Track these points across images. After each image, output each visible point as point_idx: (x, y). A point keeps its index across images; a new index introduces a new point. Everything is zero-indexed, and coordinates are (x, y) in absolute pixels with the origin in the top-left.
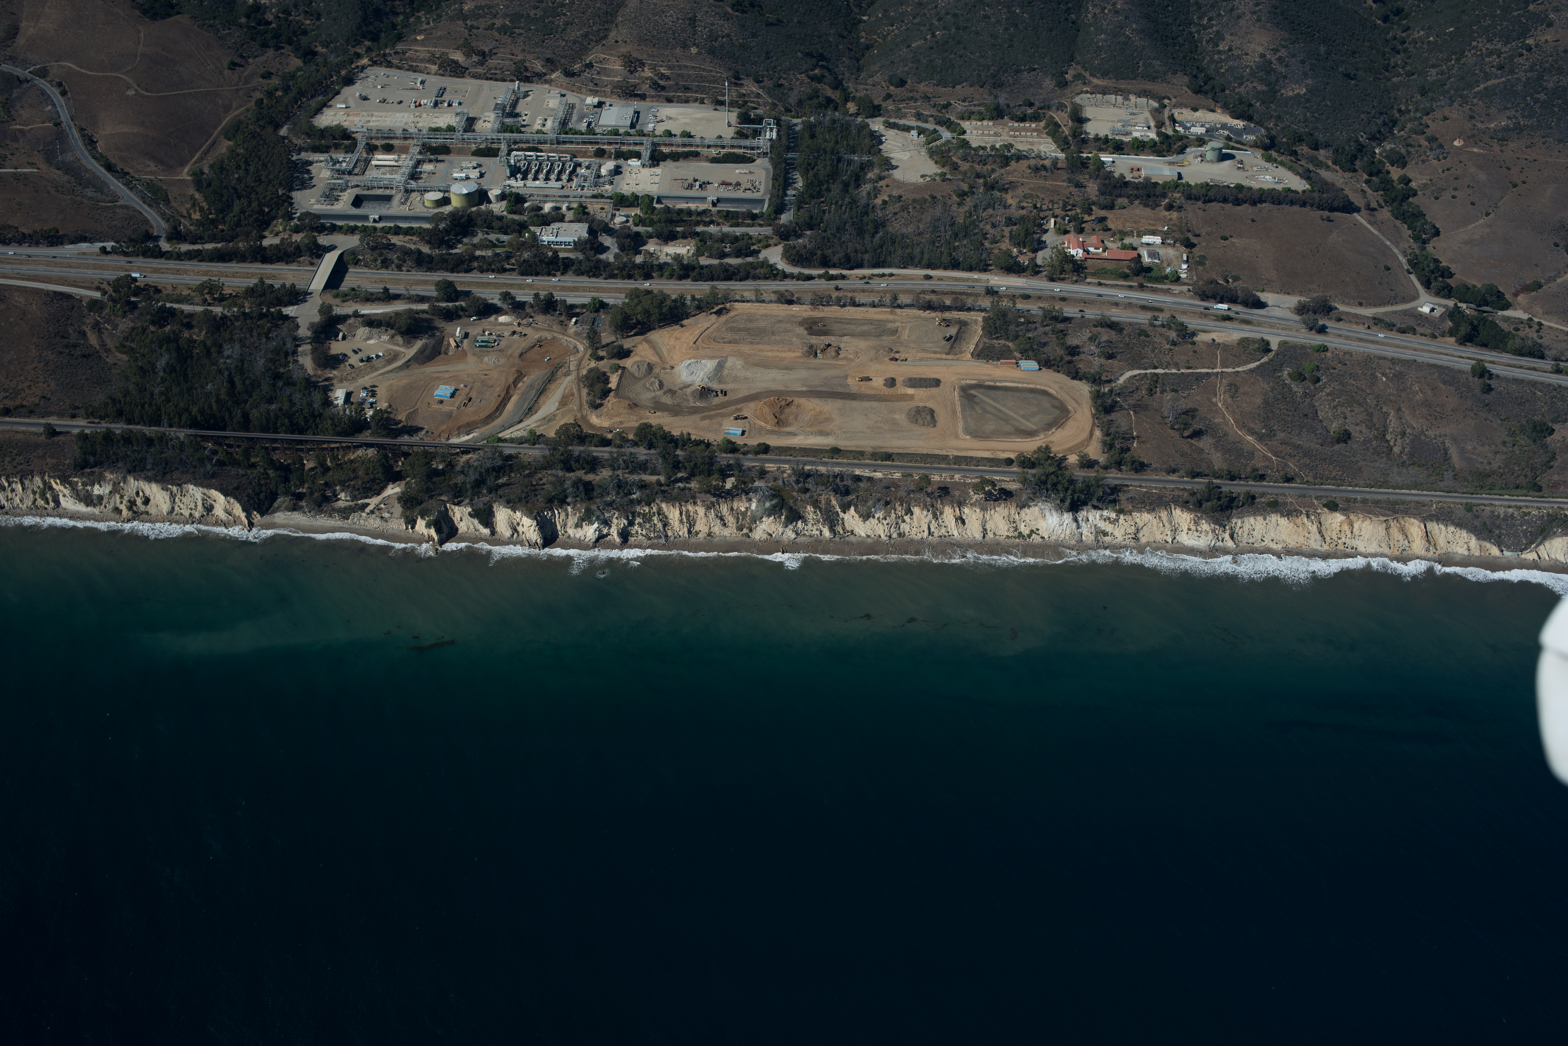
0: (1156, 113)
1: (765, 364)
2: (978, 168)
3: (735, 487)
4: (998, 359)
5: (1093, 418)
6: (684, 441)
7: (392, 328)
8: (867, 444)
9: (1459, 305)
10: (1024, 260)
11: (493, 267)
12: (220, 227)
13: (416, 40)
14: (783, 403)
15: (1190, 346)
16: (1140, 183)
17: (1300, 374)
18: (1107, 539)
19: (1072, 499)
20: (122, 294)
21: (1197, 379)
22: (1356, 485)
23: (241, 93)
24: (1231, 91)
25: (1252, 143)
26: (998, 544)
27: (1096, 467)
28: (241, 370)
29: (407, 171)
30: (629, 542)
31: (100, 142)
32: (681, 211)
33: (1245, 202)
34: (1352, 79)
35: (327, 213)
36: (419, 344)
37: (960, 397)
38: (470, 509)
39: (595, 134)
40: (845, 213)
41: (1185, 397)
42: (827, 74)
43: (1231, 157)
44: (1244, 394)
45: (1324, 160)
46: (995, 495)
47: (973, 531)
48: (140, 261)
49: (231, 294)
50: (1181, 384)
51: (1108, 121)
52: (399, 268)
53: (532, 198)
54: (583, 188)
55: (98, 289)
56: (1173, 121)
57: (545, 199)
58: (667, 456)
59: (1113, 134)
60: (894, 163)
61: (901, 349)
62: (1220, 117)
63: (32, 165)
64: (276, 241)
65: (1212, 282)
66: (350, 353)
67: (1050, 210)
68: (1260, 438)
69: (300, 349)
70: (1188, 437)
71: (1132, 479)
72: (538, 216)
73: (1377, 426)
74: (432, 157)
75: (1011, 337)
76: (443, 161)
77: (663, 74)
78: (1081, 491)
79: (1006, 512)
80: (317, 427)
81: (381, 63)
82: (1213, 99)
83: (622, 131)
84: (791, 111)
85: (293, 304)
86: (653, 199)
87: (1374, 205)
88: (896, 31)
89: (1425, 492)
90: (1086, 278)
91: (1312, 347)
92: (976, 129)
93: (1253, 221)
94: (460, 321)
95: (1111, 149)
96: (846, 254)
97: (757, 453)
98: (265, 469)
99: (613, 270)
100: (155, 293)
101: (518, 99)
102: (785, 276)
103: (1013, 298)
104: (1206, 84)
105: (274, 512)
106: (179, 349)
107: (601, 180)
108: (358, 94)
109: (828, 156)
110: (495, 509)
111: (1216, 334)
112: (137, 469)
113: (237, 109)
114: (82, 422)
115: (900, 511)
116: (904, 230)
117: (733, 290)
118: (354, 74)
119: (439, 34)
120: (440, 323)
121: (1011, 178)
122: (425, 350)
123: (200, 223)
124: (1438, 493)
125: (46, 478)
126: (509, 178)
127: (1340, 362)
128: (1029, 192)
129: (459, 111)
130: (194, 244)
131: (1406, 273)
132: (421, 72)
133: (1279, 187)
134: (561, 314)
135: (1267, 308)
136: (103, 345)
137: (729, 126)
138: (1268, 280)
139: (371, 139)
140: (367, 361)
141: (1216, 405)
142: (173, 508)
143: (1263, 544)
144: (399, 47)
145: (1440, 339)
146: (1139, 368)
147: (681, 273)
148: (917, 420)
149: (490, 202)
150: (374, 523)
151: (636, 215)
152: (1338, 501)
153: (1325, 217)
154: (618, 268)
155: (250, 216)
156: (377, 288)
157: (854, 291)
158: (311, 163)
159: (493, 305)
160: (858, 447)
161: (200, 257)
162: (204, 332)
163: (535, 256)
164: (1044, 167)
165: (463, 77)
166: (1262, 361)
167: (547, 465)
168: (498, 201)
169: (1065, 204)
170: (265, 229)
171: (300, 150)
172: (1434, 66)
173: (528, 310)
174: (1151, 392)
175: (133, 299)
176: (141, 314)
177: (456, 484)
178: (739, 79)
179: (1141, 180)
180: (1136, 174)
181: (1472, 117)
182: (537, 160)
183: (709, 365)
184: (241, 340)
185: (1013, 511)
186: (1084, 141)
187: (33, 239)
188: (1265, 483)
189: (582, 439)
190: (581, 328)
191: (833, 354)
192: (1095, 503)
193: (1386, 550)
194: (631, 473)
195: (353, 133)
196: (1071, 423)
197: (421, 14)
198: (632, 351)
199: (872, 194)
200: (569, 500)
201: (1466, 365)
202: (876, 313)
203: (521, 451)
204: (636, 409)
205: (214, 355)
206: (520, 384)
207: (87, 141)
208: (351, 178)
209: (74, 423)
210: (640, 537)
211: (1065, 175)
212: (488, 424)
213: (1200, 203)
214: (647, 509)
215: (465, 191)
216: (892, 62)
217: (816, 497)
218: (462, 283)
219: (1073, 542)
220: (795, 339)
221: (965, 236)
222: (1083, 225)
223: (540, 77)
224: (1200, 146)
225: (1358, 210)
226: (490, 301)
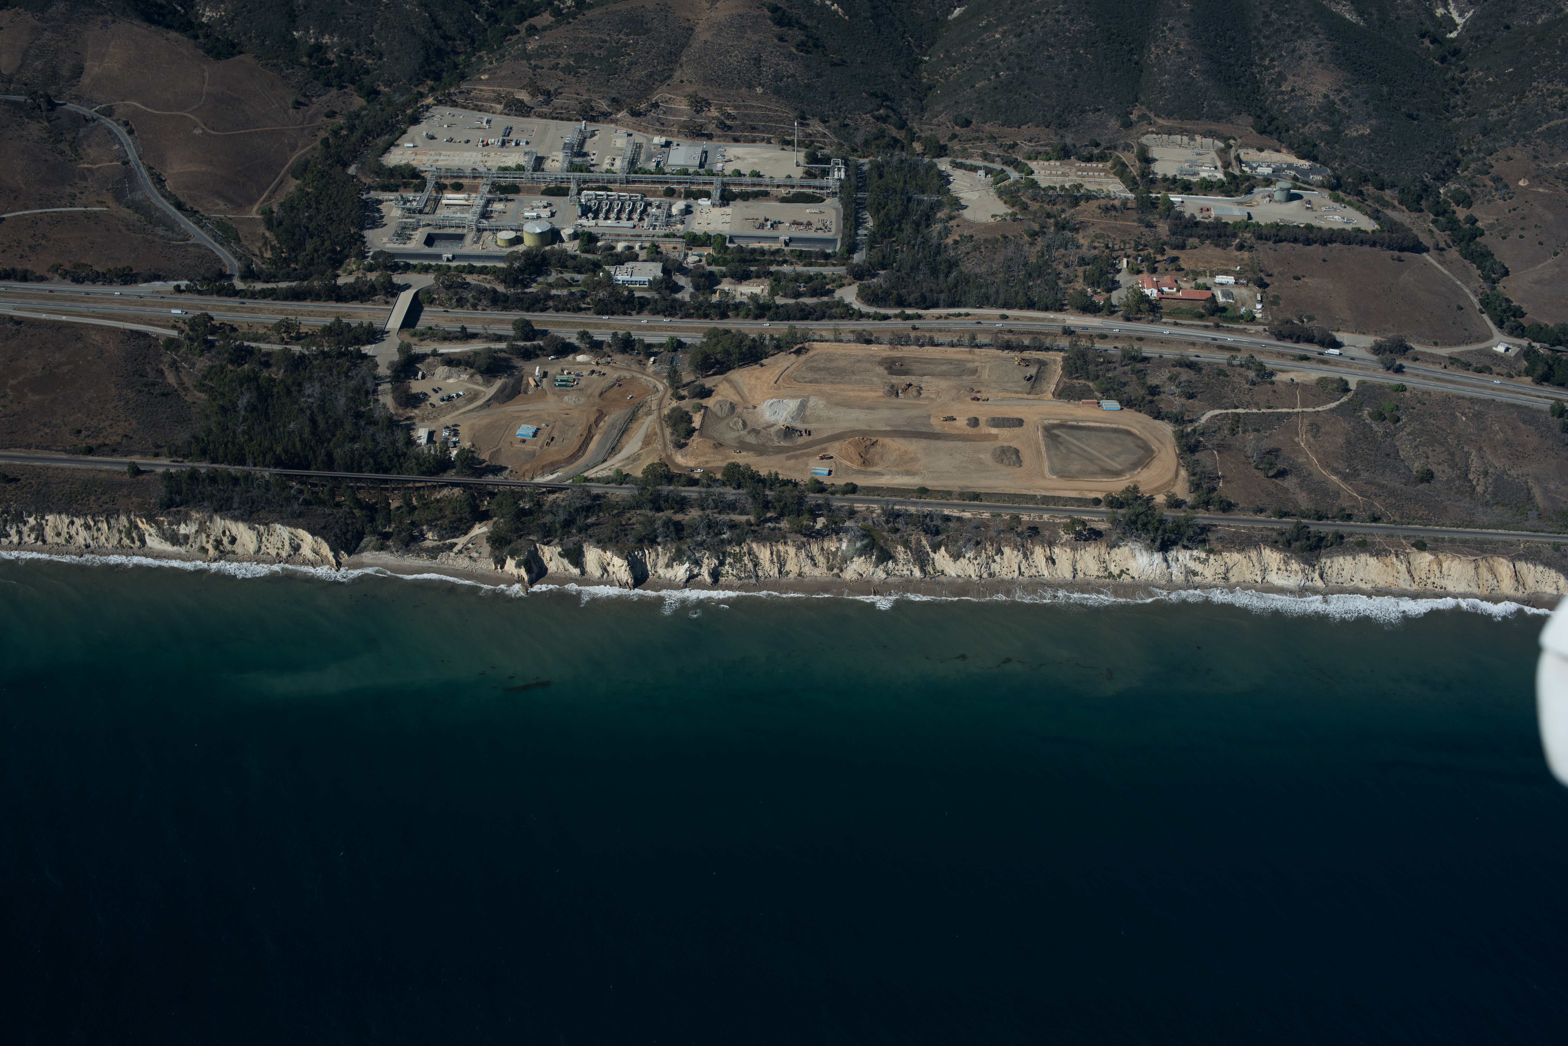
0: (1223, 153)
1: (847, 404)
2: (1048, 208)
3: (826, 527)
4: (1080, 399)
5: (1178, 457)
6: (773, 481)
7: (471, 367)
8: (955, 484)
9: (1534, 344)
10: (1100, 300)
11: (569, 306)
12: (292, 265)
13: (481, 79)
14: (868, 443)
15: (1269, 386)
16: (1210, 223)
17: (1381, 414)
18: (1197, 579)
19: (1162, 539)
20: (200, 332)
21: (1278, 419)
22: (1443, 525)
23: (306, 132)
24: (1294, 131)
25: (1319, 184)
26: (1088, 584)
27: (1184, 507)
28: (323, 409)
29: (479, 210)
30: (720, 582)
31: (168, 181)
32: (754, 250)
33: (1315, 242)
34: (1414, 119)
35: (400, 252)
36: (498, 383)
37: (1044, 436)
38: (560, 549)
39: (664, 174)
40: (918, 253)
41: (1267, 437)
42: (891, 114)
43: (1299, 197)
44: (1326, 433)
45: (1390, 200)
46: (1085, 535)
47: (1064, 570)
48: (215, 300)
49: (307, 333)
50: (1262, 424)
51: (1174, 161)
52: (474, 307)
53: (604, 237)
54: (654, 227)
55: (174, 327)
56: (1240, 161)
57: (617, 238)
58: (757, 496)
59: (1181, 174)
60: (963, 202)
61: (982, 389)
62: (1286, 158)
63: (101, 203)
64: (351, 279)
65: (1287, 322)
66: (430, 392)
67: (1122, 250)
68: (1345, 478)
69: (380, 388)
70: (1272, 477)
71: (1220, 519)
72: (611, 255)
73: (1459, 465)
74: (502, 196)
75: (1091, 377)
76: (513, 200)
77: (729, 114)
78: (1172, 531)
79: (1096, 552)
80: (401, 466)
81: (446, 102)
82: (1279, 140)
83: (691, 170)
84: (857, 151)
85: (371, 343)
86: (726, 238)
87: (1442, 245)
88: (958, 72)
89: (1512, 532)
90: (1161, 318)
91: (1390, 387)
92: (1043, 169)
93: (1324, 261)
94: (538, 360)
95: (1179, 189)
96: (922, 293)
97: (845, 493)
98: (351, 508)
99: (688, 309)
100: (231, 332)
101: (585, 138)
102: (861, 316)
103: (1091, 337)
104: (1270, 125)
105: (361, 551)
106: (258, 388)
107: (673, 219)
108: (424, 134)
109: (898, 196)
110: (585, 549)
111: (1295, 373)
112: (224, 508)
113: (303, 148)
114: (166, 461)
115: (991, 551)
116: (977, 270)
117: (811, 330)
118: (420, 113)
119: (503, 73)
120: (518, 362)
121: (1080, 218)
122: (504, 389)
123: (273, 262)
124: (1525, 533)
125: (132, 517)
126: (580, 217)
127: (1419, 402)
128: (1100, 231)
129: (527, 150)
130: (267, 282)
131: (1478, 313)
132: (486, 111)
133: (1349, 227)
134: (639, 354)
135: (1343, 348)
136: (181, 384)
137: (798, 166)
138: (1343, 320)
139: (441, 178)
140: (448, 400)
141: (1298, 444)
142: (260, 548)
143: (1353, 583)
144: (464, 86)
145: (1516, 378)
146: (1220, 408)
147: (757, 312)
148: (1002, 460)
149: (562, 241)
150: (463, 563)
151: (709, 254)
152: (1426, 540)
153: (1395, 257)
154: (695, 308)
155: (324, 255)
156: (455, 327)
157: (931, 330)
158: (380, 202)
159: (570, 344)
160: (945, 486)
161: (274, 296)
162: (283, 371)
163: (611, 295)
164: (1114, 207)
165: (529, 116)
166: (1342, 400)
167: (637, 505)
168: (570, 240)
169: (1137, 244)
170: (338, 268)
171: (369, 189)
172: (1494, 107)
173: (606, 349)
174: (1233, 432)
175: (210, 338)
176: (219, 353)
177: (545, 524)
178: (805, 119)
179: (1211, 220)
180: (1205, 214)
181: (1536, 158)
182: (607, 199)
183: (791, 405)
184: (321, 379)
185: (1103, 551)
186: (1153, 181)
187: (106, 278)
188: (1352, 523)
189: (670, 478)
190: (659, 367)
191: (915, 393)
192: (1185, 543)
193: (1475, 590)
194: (719, 513)
195: (422, 172)
196: (1156, 463)
197: (483, 53)
198: (713, 391)
199: (943, 234)
200: (659, 540)
201: (1545, 405)
202: (954, 352)
203: (608, 490)
204: (721, 449)
205: (295, 394)
206: (602, 424)
207: (155, 180)
208: (422, 217)
209: (158, 462)
210: (731, 577)
211: (1135, 216)
212: (572, 463)
213: (1270, 243)
214: (737, 549)
215: (538, 231)
216: (957, 102)
217: (906, 537)
218: (538, 322)
219: (1163, 582)
220: (875, 379)
221: (1039, 276)
222: (1156, 265)
223: (605, 116)
224: (1267, 186)
225: (1427, 250)
226: (568, 341)
